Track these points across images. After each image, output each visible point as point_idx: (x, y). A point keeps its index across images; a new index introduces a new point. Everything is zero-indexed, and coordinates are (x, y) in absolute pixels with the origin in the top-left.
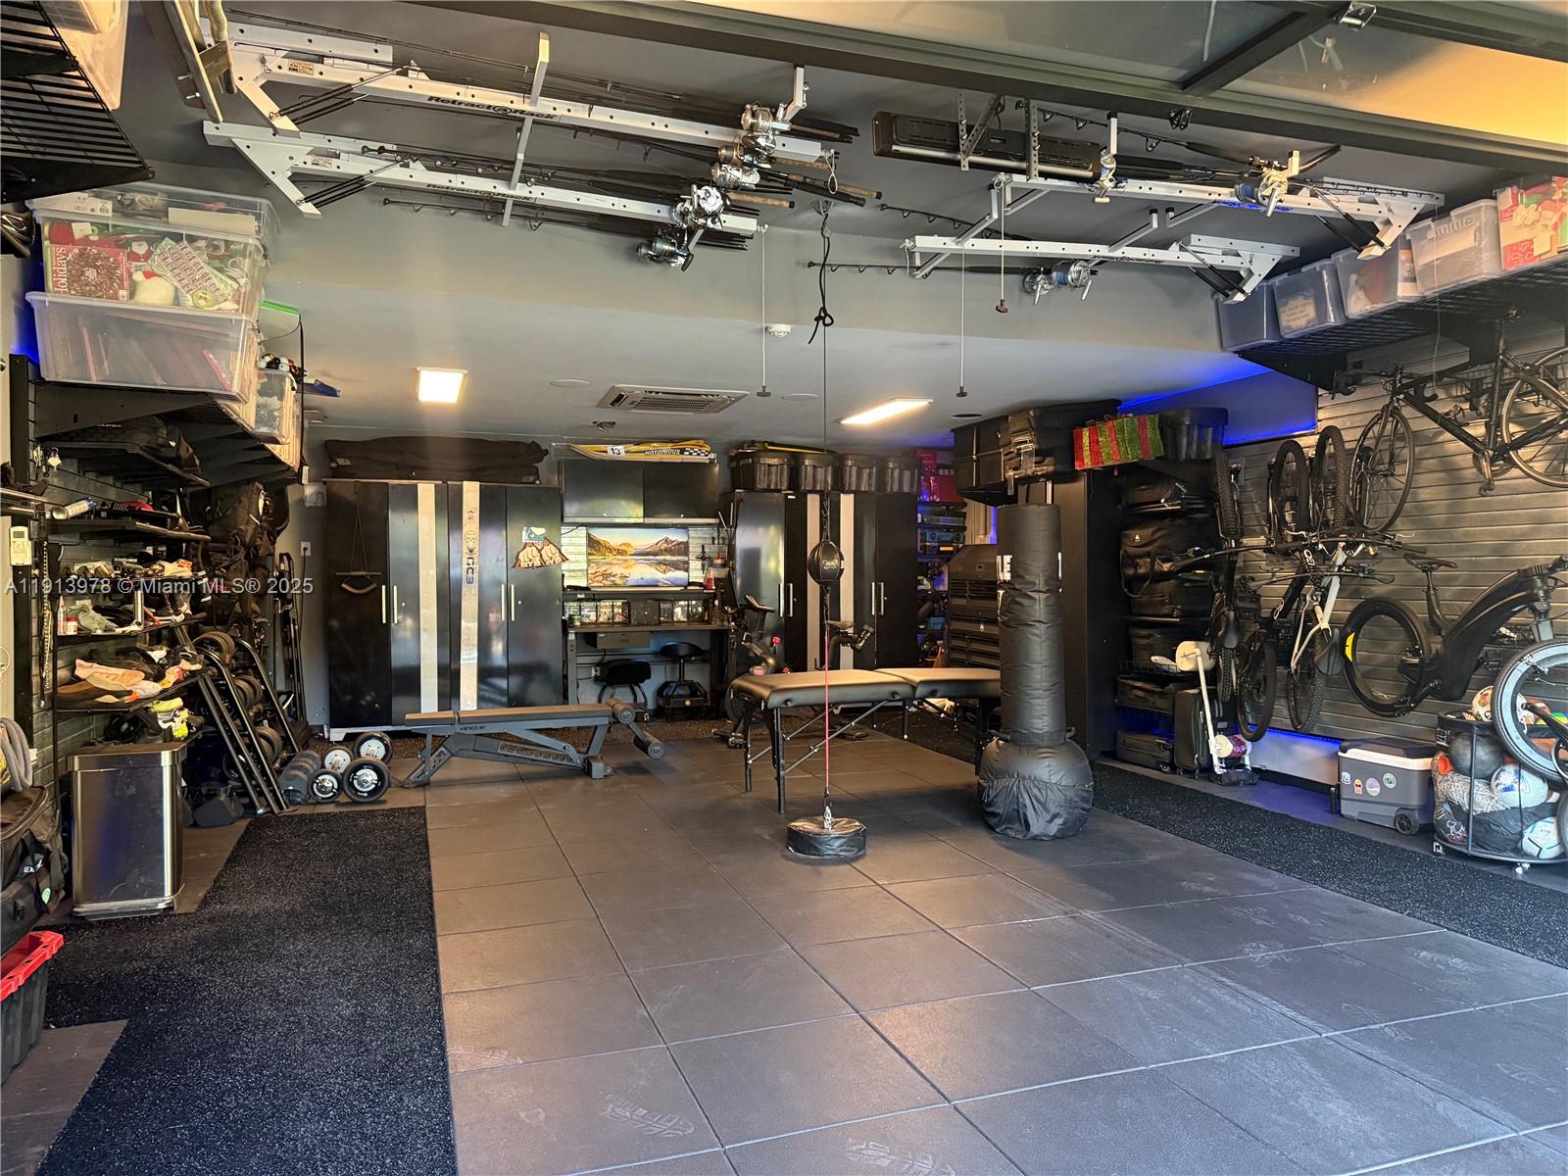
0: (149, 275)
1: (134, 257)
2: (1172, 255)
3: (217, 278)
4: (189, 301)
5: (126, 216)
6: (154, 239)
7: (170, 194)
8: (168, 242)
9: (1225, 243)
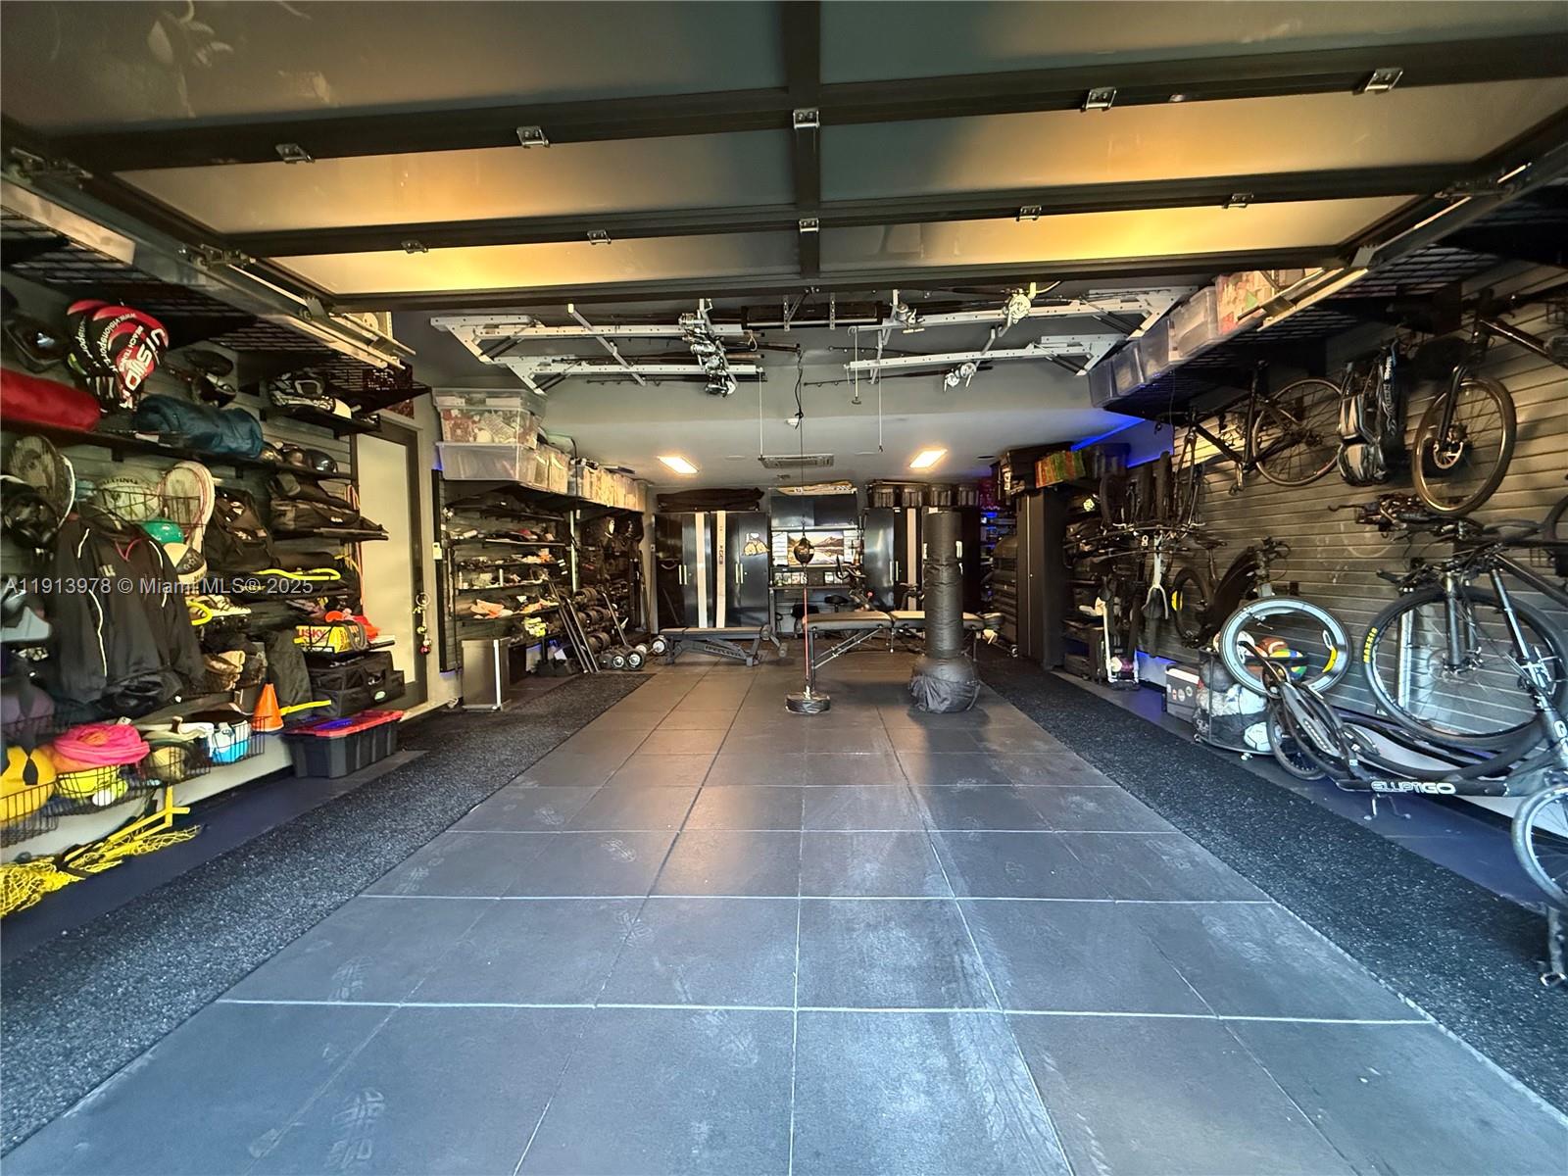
0: (480, 430)
1: (474, 422)
2: (1029, 351)
3: (506, 429)
4: (497, 440)
5: (472, 404)
6: (481, 413)
7: (488, 392)
8: (487, 414)
9: (1069, 339)
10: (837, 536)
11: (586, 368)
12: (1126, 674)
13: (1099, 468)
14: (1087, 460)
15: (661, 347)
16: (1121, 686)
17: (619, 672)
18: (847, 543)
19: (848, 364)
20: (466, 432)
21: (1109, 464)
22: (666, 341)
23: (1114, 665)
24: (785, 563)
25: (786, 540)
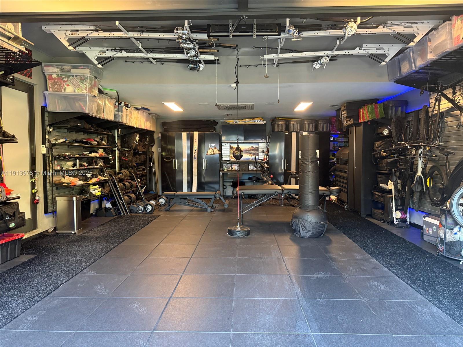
0: (68, 85)
1: (64, 81)
2: (357, 51)
3: (82, 85)
4: (76, 91)
5: (64, 72)
6: (68, 77)
7: (72, 66)
8: (71, 77)
9: (377, 45)
10: (255, 146)
11: (125, 54)
12: (403, 220)
13: (392, 113)
14: (386, 109)
15: (165, 44)
16: (400, 226)
17: (141, 215)
18: (260, 150)
19: (263, 56)
20: (60, 85)
21: (396, 111)
22: (167, 41)
23: (397, 215)
24: (228, 159)
25: (229, 147)
